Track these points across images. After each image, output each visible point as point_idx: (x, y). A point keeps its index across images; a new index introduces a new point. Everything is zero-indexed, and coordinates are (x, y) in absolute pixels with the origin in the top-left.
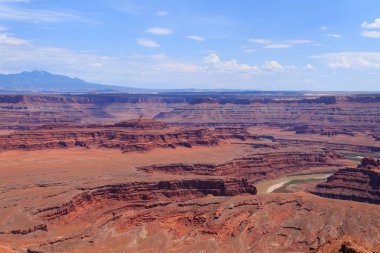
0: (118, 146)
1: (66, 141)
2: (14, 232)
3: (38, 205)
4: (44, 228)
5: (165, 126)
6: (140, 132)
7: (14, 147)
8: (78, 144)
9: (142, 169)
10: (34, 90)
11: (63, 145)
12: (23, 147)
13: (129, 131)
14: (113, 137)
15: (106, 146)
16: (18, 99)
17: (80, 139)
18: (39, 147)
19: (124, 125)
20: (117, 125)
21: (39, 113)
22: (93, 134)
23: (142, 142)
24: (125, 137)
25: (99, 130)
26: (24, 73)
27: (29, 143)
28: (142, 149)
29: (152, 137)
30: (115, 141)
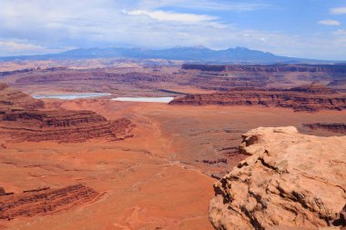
0: (291, 106)
1: (252, 100)
2: (205, 162)
3: (223, 145)
4: (225, 161)
5: (334, 92)
6: (312, 96)
7: (214, 103)
8: (261, 103)
9: (307, 125)
10: (235, 62)
11: (249, 103)
12: (221, 103)
13: (301, 95)
14: (288, 99)
15: (282, 105)
16: (221, 68)
17: (262, 99)
18: (232, 104)
19: (298, 89)
20: (292, 90)
21: (236, 79)
22: (272, 96)
23: (312, 104)
24: (298, 99)
25: (278, 93)
26: (230, 50)
27: (225, 100)
28: (311, 109)
29: (321, 100)
30: (289, 102)
